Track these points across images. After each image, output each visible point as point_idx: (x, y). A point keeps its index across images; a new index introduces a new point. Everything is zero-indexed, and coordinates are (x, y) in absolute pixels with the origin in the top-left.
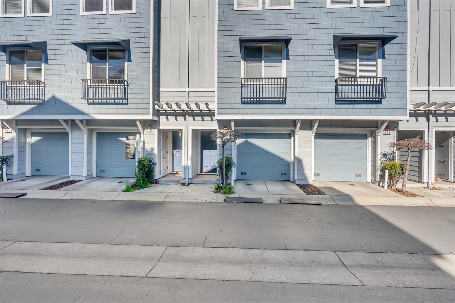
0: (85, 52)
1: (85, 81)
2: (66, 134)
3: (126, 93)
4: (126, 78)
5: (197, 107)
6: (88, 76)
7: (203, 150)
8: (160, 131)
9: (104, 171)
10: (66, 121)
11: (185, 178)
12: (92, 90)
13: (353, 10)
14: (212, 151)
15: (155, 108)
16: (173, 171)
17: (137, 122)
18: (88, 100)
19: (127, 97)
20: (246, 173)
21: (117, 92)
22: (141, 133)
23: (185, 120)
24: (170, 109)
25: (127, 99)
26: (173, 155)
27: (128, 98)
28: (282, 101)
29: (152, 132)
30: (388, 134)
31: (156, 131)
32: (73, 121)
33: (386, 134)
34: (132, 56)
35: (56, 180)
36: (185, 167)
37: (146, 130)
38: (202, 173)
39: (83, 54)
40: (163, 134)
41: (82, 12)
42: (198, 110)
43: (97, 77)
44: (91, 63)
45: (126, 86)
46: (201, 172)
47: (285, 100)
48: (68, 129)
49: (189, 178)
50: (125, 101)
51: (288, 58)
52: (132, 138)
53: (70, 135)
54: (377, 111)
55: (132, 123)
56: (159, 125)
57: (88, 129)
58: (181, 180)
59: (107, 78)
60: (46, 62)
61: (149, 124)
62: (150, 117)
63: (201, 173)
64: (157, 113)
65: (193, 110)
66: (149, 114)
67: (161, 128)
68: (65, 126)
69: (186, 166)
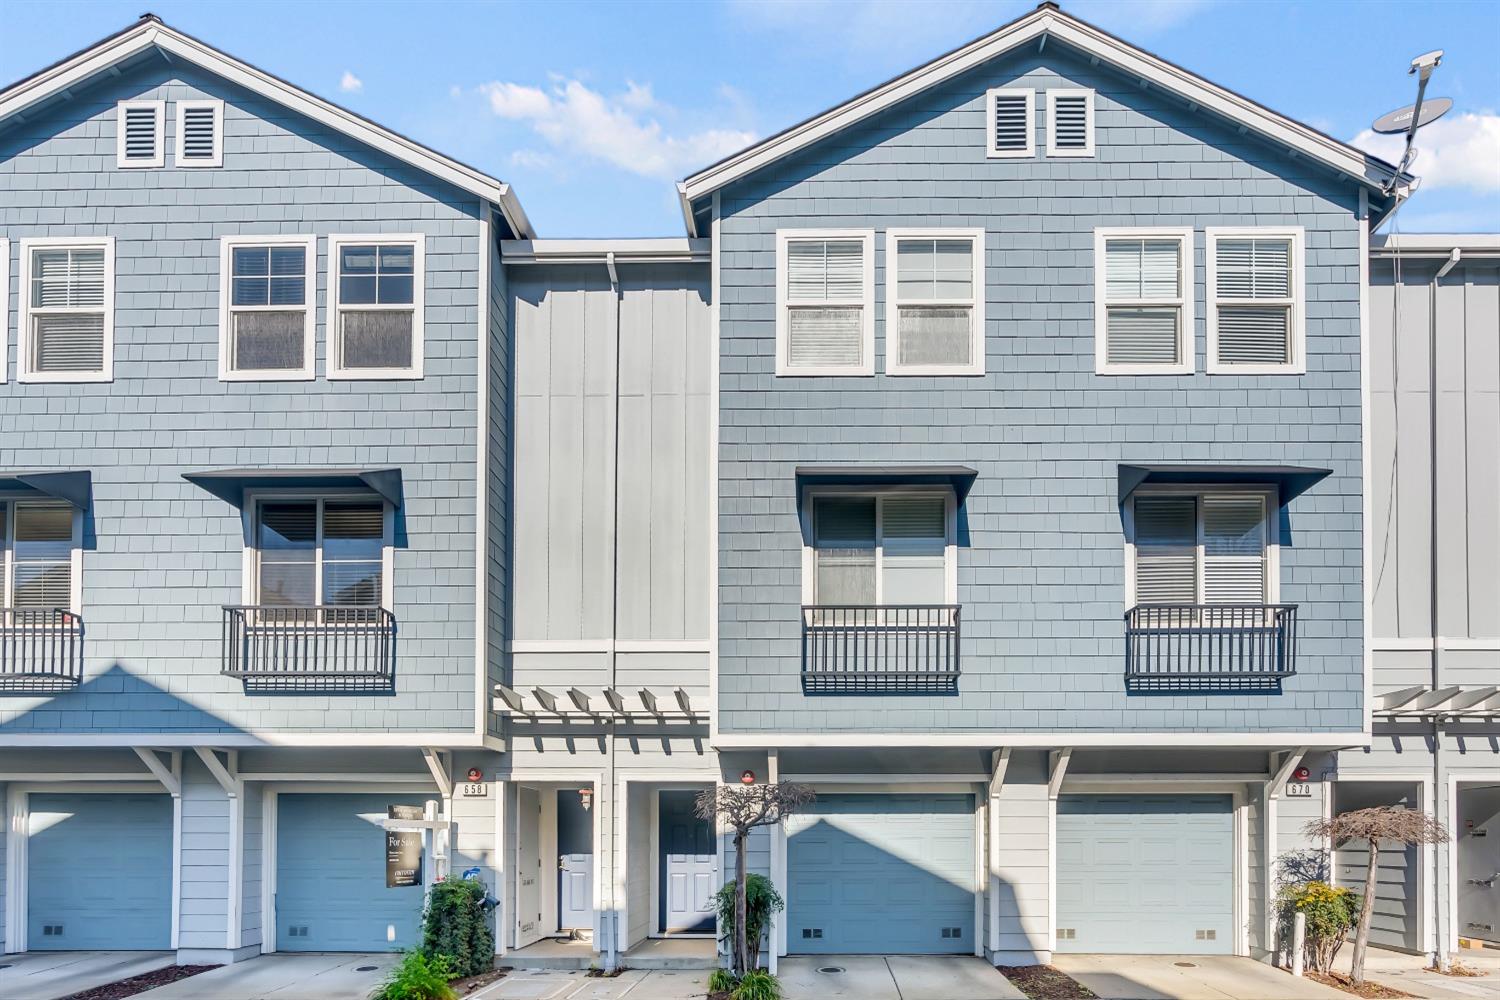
0: (236, 511)
1: (234, 612)
2: (164, 801)
3: (388, 654)
4: (387, 604)
5: (647, 705)
6: (248, 596)
7: (669, 856)
8: (511, 788)
9: (304, 931)
10: (163, 755)
11: (602, 952)
12: (261, 643)
13: (1185, 382)
14: (701, 857)
15: (495, 709)
16: (560, 929)
17: (427, 758)
18: (245, 681)
19: (390, 671)
20: (820, 931)
21: (354, 652)
22: (444, 795)
23: (604, 751)
24: (550, 711)
25: (392, 678)
26: (560, 872)
27: (393, 675)
28: (945, 685)
29: (483, 792)
30: (1303, 793)
31: (498, 789)
32: (189, 755)
33: (1298, 793)
34: (411, 526)
35: (124, 965)
36: (602, 912)
37: (460, 787)
38: (666, 935)
39: (228, 519)
40: (523, 799)
41: (225, 371)
42: (650, 714)
43: (279, 601)
44: (257, 548)
45: (389, 631)
46: (662, 929)
47: (955, 681)
48: (170, 783)
49: (616, 952)
50: (383, 685)
51: (963, 540)
52: (410, 811)
53: (177, 803)
54: (1267, 718)
55: (411, 760)
56: (510, 769)
57: (247, 784)
58: (588, 960)
59: (318, 602)
60: (89, 542)
61: (471, 765)
62: (475, 739)
63: (660, 936)
64: (503, 726)
65: (633, 715)
66: (471, 729)
67: (515, 777)
68: (158, 771)
69: (608, 910)
